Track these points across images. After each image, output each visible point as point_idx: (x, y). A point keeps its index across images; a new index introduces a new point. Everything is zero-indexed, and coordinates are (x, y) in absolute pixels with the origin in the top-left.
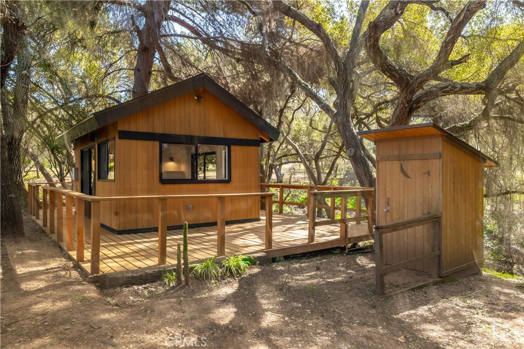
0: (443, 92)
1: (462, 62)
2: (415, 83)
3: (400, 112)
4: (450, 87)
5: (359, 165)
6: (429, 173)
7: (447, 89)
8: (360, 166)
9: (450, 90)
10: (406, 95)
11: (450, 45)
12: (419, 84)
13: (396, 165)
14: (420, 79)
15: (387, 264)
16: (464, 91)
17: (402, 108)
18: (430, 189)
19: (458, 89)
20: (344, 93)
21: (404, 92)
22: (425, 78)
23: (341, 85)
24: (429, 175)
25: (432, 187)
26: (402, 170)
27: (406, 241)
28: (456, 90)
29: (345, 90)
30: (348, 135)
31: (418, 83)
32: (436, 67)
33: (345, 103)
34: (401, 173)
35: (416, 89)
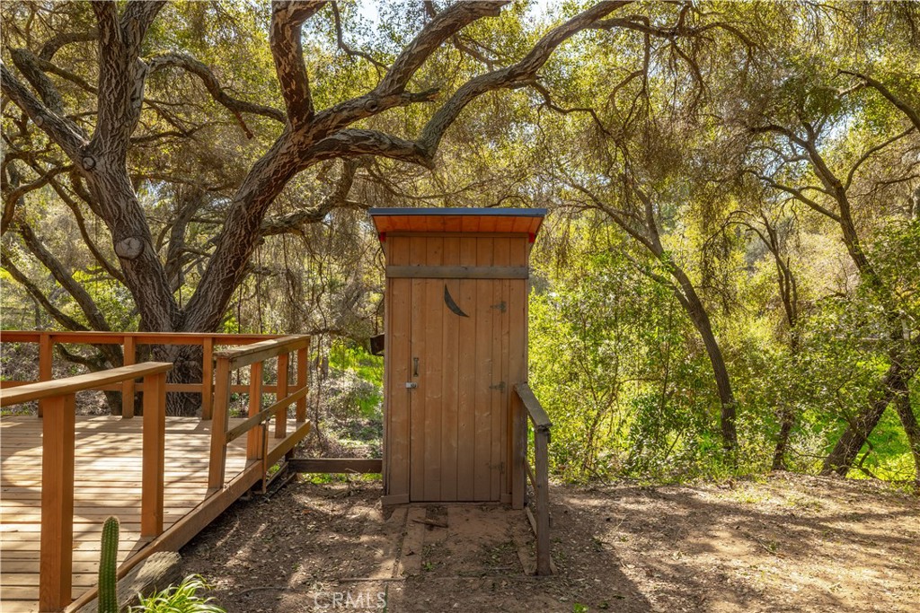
0: (359, 147)
1: (428, 100)
2: (332, 117)
3: (276, 172)
4: (372, 140)
5: (148, 279)
6: (503, 305)
7: (367, 143)
8: (149, 282)
9: (373, 146)
10: (302, 139)
11: (418, 62)
12: (340, 122)
13: (435, 290)
14: (345, 113)
15: (411, 502)
16: (394, 152)
17: (285, 164)
18: (506, 337)
19: (385, 147)
20: (118, 100)
21: (301, 132)
22: (356, 112)
23: (109, 81)
24: (503, 311)
25: (508, 332)
26: (448, 299)
27: (455, 445)
28: (383, 147)
29: (121, 94)
30: (123, 205)
31: (339, 119)
32: (382, 97)
33: (117, 125)
34: (445, 305)
35: (331, 131)
